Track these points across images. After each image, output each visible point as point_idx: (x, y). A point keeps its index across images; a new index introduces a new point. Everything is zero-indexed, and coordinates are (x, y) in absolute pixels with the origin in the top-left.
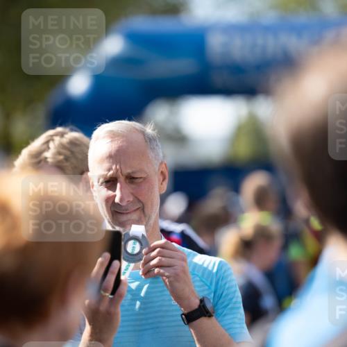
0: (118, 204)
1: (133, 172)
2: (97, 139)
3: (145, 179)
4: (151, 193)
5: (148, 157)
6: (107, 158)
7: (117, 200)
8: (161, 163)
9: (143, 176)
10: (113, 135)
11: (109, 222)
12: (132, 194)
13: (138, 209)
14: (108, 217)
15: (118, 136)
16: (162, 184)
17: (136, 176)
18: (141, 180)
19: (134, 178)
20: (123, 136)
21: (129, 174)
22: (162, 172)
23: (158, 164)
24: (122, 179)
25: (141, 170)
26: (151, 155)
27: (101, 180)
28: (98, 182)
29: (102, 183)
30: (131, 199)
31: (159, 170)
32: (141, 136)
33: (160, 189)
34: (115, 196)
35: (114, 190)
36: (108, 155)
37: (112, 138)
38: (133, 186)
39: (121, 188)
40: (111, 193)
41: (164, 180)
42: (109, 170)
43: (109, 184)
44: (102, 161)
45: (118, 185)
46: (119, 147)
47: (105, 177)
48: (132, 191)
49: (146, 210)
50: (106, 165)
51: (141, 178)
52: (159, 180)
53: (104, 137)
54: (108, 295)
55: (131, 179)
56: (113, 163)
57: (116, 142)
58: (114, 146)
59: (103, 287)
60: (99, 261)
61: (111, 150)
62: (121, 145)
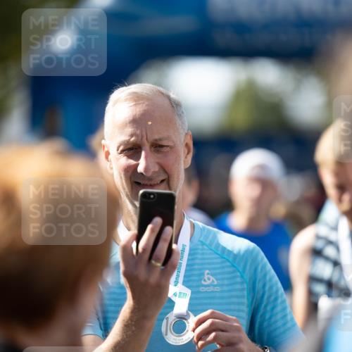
0: (142, 173)
1: (160, 140)
2: (116, 102)
3: (171, 147)
4: (179, 165)
5: (176, 124)
6: (130, 122)
7: (141, 169)
8: (186, 134)
9: (170, 144)
10: (137, 98)
11: (127, 196)
12: (158, 163)
13: (162, 181)
14: (127, 190)
16: (186, 157)
17: (164, 143)
18: (168, 149)
19: (162, 146)
20: (148, 100)
21: (156, 140)
22: (187, 145)
23: (184, 134)
24: (147, 146)
25: (168, 138)
26: (178, 122)
27: (121, 148)
28: (118, 150)
29: (122, 152)
30: (156, 168)
31: (184, 141)
32: (167, 101)
33: (184, 161)
34: (138, 165)
35: (138, 158)
36: (131, 119)
37: (135, 101)
38: (160, 155)
39: (146, 158)
40: (132, 162)
41: (188, 154)
42: (132, 136)
43: (131, 153)
44: (124, 126)
45: (143, 153)
46: (145, 110)
47: (126, 143)
48: (157, 161)
49: (171, 183)
50: (129, 130)
51: (167, 146)
52: (184, 151)
53: (126, 100)
55: (157, 147)
56: (137, 128)
57: (141, 106)
58: (138, 110)
59: (154, 256)
60: (150, 227)
61: (134, 113)
62: (146, 108)
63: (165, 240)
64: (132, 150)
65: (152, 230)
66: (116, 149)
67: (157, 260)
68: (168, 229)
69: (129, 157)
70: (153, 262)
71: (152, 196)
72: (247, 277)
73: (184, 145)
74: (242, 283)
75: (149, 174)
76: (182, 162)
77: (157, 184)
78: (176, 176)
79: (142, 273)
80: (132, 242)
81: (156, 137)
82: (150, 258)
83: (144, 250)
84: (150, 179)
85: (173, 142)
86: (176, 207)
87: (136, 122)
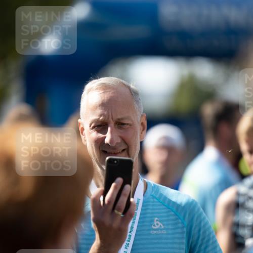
0: (108, 144)
1: (122, 119)
2: (89, 91)
3: (131, 125)
6: (100, 106)
7: (107, 141)
8: (142, 116)
9: (129, 122)
10: (105, 87)
11: (97, 161)
12: (121, 137)
13: (123, 150)
14: (96, 157)
15: (110, 88)
16: (142, 133)
17: (126, 122)
18: (128, 126)
19: (124, 124)
20: (114, 89)
21: (119, 119)
22: (142, 124)
23: (140, 115)
24: (112, 124)
25: (128, 118)
26: (136, 106)
27: (93, 125)
28: (90, 126)
29: (93, 128)
30: (119, 140)
31: (140, 121)
32: (128, 90)
33: (140, 136)
34: (105, 137)
35: (105, 133)
36: (101, 103)
37: (104, 89)
38: (121, 131)
39: (111, 132)
40: (101, 135)
41: (143, 130)
42: (101, 116)
43: (100, 129)
44: (95, 108)
45: (109, 129)
46: (111, 97)
47: (97, 121)
48: (120, 135)
49: (130, 151)
50: (99, 111)
51: (128, 124)
52: (140, 129)
53: (97, 89)
54: (121, 214)
55: (120, 124)
56: (105, 110)
57: (108, 93)
58: (106, 96)
59: (116, 207)
60: (113, 185)
61: (103, 98)
62: (112, 95)
63: (125, 195)
64: (101, 126)
65: (116, 187)
66: (89, 126)
67: (119, 210)
68: (127, 187)
69: (99, 132)
70: (116, 211)
71: (116, 162)
72: (186, 223)
73: (140, 123)
74: (183, 228)
75: (114, 145)
76: (139, 136)
77: (120, 152)
78: (133, 147)
79: (107, 220)
80: (100, 197)
81: (119, 117)
82: (114, 208)
83: (109, 202)
84: (114, 148)
85: (132, 121)
86: (133, 170)
87: (104, 105)
